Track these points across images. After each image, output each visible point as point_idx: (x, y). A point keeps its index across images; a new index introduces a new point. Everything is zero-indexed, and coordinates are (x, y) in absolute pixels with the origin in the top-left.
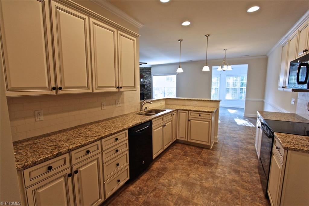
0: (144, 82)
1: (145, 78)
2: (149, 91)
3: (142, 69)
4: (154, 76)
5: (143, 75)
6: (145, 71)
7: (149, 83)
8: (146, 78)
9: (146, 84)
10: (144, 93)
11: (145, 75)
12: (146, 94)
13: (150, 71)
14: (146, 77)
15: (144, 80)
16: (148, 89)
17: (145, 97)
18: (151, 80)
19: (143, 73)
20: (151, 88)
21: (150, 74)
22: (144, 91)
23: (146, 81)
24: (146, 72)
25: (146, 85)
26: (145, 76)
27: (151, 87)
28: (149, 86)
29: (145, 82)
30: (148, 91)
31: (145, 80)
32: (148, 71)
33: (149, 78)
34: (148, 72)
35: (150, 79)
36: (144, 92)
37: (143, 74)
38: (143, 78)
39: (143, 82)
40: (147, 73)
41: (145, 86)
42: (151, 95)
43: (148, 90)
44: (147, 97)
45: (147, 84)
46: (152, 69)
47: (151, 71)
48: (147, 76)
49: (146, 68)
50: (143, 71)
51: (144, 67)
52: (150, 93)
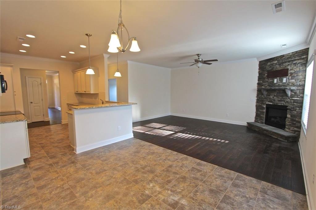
0: (289, 84)
1: (291, 74)
2: (297, 102)
3: (288, 58)
5: (288, 69)
6: (292, 59)
7: (300, 85)
8: (293, 75)
9: (291, 87)
10: (286, 107)
11: (291, 69)
12: (290, 109)
13: (305, 56)
14: (295, 72)
15: (289, 79)
16: (296, 98)
17: (289, 116)
18: (304, 78)
19: (288, 65)
20: (303, 97)
21: (305, 64)
22: (287, 102)
23: (293, 81)
24: (294, 62)
26: (292, 71)
27: (303, 94)
28: (298, 91)
30: (295, 104)
31: (292, 79)
32: (298, 60)
33: (300, 74)
34: (298, 62)
35: (301, 77)
36: (287, 104)
37: (289, 67)
38: (287, 75)
39: (286, 84)
40: (295, 64)
42: (301, 112)
44: (291, 116)
47: (307, 57)
48: (297, 70)
49: (297, 52)
51: (292, 53)
52: (298, 109)
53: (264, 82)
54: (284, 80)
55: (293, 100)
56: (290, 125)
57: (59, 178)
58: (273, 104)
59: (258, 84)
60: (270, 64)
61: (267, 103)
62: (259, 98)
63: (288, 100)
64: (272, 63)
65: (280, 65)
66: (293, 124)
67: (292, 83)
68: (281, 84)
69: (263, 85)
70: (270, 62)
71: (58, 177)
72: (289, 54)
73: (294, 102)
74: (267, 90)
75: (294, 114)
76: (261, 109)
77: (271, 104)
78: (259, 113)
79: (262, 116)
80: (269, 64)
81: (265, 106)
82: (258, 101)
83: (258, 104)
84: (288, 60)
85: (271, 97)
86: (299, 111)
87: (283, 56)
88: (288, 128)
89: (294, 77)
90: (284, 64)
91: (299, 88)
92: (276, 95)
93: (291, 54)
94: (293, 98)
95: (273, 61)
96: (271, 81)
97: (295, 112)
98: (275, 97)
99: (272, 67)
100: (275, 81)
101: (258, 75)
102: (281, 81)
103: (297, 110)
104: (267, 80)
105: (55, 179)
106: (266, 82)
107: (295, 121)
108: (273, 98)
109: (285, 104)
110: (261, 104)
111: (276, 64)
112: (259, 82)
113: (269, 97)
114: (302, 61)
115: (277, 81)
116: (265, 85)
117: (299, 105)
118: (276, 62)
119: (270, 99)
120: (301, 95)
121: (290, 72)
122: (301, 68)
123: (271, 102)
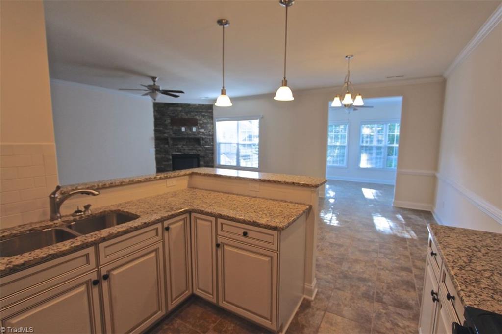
0: (199, 133)
1: (201, 124)
2: (209, 150)
4: (218, 121)
5: (197, 119)
6: (200, 110)
7: (210, 135)
8: (203, 125)
9: (202, 136)
10: (199, 155)
11: (200, 120)
12: (202, 157)
13: (211, 111)
14: (204, 123)
15: (199, 129)
16: (207, 146)
17: (202, 163)
18: (213, 129)
19: (196, 115)
20: (213, 145)
21: (212, 118)
22: (199, 150)
23: (203, 131)
24: (203, 114)
25: (203, 139)
26: (201, 122)
27: (213, 142)
28: (208, 140)
30: (207, 151)
31: (201, 128)
32: (206, 112)
33: (209, 125)
34: (206, 114)
35: (210, 128)
36: (199, 152)
37: (197, 117)
38: (197, 125)
39: (196, 134)
40: (204, 116)
41: (201, 141)
42: (213, 158)
43: (207, 149)
44: (205, 163)
45: (204, 137)
46: (214, 108)
48: (206, 121)
49: (203, 105)
50: (197, 112)
51: (199, 105)
53: (166, 129)
54: (194, 129)
55: (205, 148)
57: (382, 267)
58: (183, 153)
59: (156, 131)
61: (174, 153)
62: (161, 148)
63: (200, 148)
64: (175, 109)
65: (187, 113)
67: (202, 133)
68: (190, 133)
69: (165, 133)
70: (172, 107)
71: (383, 269)
72: (196, 105)
74: (173, 139)
75: (207, 160)
76: (165, 161)
77: (180, 153)
78: (163, 167)
80: (171, 109)
81: (171, 157)
82: (158, 152)
83: (158, 156)
84: (195, 110)
85: (179, 146)
87: (188, 105)
89: (203, 127)
90: (192, 113)
91: (209, 137)
92: (185, 143)
95: (177, 107)
96: (177, 128)
98: (184, 146)
99: (176, 113)
100: (183, 129)
101: (153, 119)
102: (191, 130)
104: (171, 127)
105: (387, 269)
106: (169, 129)
108: (182, 147)
109: (197, 153)
110: (164, 156)
111: (181, 111)
112: (157, 128)
113: (177, 146)
114: (209, 114)
115: (185, 129)
116: (169, 133)
117: (211, 151)
118: (180, 109)
119: (178, 148)
120: (212, 143)
121: (199, 122)
122: (208, 120)
123: (180, 152)
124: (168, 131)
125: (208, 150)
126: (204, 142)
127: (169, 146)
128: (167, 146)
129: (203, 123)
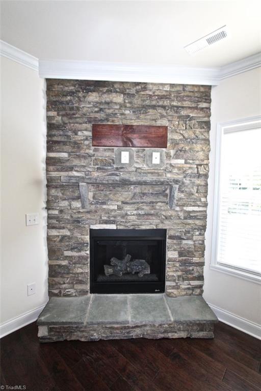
0: (168, 168)
1: (175, 143)
2: (195, 218)
3: (161, 97)
4: (227, 132)
5: (165, 129)
6: (175, 104)
8: (180, 146)
9: (176, 177)
10: (164, 231)
11: (175, 131)
13: (204, 105)
14: (184, 140)
15: (168, 156)
16: (190, 208)
17: (172, 255)
18: (207, 157)
19: (162, 117)
20: (206, 205)
21: (206, 124)
22: (168, 218)
23: (181, 162)
24: (183, 113)
25: (180, 187)
26: (177, 137)
28: (194, 190)
29: (171, 165)
30: (190, 221)
31: (177, 156)
32: (191, 109)
33: (198, 147)
34: (193, 115)
35: (200, 155)
36: (166, 225)
37: (166, 123)
38: (164, 146)
39: (162, 170)
40: (185, 119)
41: (176, 193)
42: (203, 242)
43: (189, 216)
44: (181, 254)
45: (183, 180)
46: (213, 94)
47: (209, 109)
48: (189, 134)
49: (184, 87)
50: (164, 107)
52: (197, 233)
53: (79, 157)
54: (156, 157)
55: (184, 212)
56: (179, 276)
58: (119, 227)
59: (49, 161)
60: (97, 100)
61: (98, 225)
62: (61, 211)
63: (171, 213)
64: (106, 98)
65: (137, 111)
66: (187, 272)
67: (179, 168)
68: (145, 167)
69: (71, 169)
70: (97, 91)
73: (185, 218)
74: (96, 184)
75: (186, 247)
76: (71, 249)
77: (113, 227)
78: (65, 263)
79: (80, 270)
80: (93, 97)
81: (87, 238)
83: (55, 233)
84: (161, 103)
85: (112, 207)
86: (200, 238)
87: (142, 89)
88: (173, 288)
89: (185, 151)
90: (151, 111)
91: (196, 182)
92: (128, 198)
93: (167, 88)
94: (185, 208)
95: (109, 92)
96: (108, 154)
97: (190, 242)
98: (127, 208)
99: (108, 111)
100: (125, 157)
102: (146, 158)
103: (195, 238)
104: (91, 152)
106: (85, 157)
107: (192, 264)
108: (119, 208)
109: (161, 226)
111: (122, 106)
112: (52, 155)
113: (104, 207)
114: (201, 114)
115: (131, 157)
116: (84, 167)
117: (198, 222)
118: (119, 99)
119: (108, 212)
120: (203, 199)
121: (169, 136)
122: (198, 131)
123: (113, 222)
124: (83, 162)
125: (191, 218)
126: (182, 195)
127: (83, 207)
128: (77, 204)
129: (181, 140)
